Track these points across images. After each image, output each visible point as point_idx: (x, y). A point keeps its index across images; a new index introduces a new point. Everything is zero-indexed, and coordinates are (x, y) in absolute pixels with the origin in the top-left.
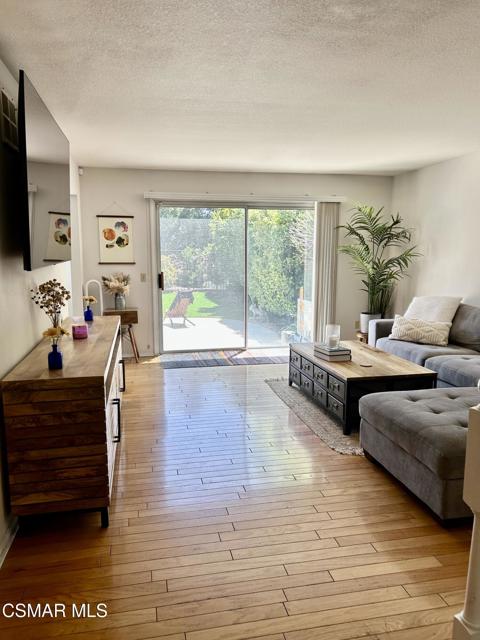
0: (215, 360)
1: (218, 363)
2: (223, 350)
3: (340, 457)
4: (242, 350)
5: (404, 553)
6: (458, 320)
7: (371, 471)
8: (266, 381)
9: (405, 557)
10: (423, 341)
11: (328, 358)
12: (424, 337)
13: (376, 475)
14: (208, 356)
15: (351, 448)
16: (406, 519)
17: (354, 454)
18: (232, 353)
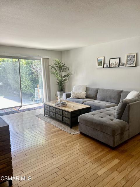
0: (13, 111)
1: (15, 112)
2: (14, 107)
3: (74, 136)
4: (21, 107)
5: (109, 160)
6: (87, 91)
7: (84, 138)
8: (36, 116)
9: (111, 161)
10: (80, 98)
11: (61, 106)
12: (80, 97)
13: (87, 139)
14: (9, 110)
15: (75, 133)
16: (103, 150)
17: (77, 134)
18: (18, 108)
